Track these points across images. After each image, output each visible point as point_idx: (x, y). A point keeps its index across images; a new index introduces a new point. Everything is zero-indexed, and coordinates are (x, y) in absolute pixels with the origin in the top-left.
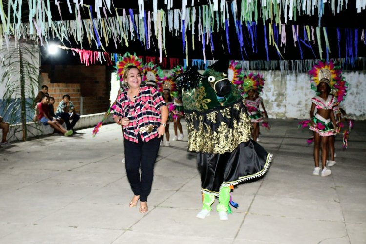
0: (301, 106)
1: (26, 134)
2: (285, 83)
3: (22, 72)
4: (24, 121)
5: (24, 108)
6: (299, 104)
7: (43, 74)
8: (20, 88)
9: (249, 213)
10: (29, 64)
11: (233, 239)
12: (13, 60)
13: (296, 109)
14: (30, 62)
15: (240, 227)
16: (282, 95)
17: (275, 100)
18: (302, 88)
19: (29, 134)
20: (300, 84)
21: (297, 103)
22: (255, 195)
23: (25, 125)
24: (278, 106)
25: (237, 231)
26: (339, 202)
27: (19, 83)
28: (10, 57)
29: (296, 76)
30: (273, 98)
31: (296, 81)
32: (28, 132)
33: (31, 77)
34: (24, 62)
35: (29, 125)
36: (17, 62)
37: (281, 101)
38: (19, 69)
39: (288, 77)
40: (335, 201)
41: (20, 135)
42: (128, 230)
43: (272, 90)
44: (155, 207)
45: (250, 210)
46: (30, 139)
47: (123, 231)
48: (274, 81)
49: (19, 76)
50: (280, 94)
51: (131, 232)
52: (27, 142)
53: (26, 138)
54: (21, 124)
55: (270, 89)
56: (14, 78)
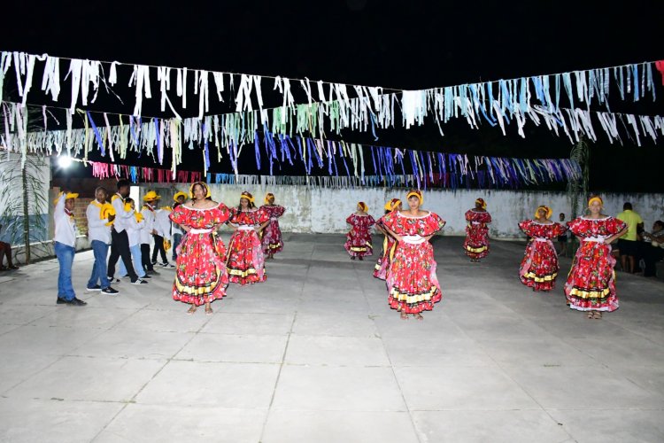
0: (325, 220)
1: (29, 256)
2: (310, 198)
3: (25, 187)
4: (27, 242)
5: (27, 227)
6: (323, 219)
7: (54, 188)
8: (22, 205)
9: (285, 365)
10: (33, 179)
11: (267, 408)
12: (14, 174)
13: (320, 223)
14: (35, 176)
15: (276, 387)
16: (308, 209)
17: (301, 215)
18: (326, 203)
19: (33, 257)
20: (323, 200)
21: (321, 217)
22: (289, 334)
23: (28, 247)
24: (303, 220)
25: (271, 394)
26: (380, 338)
27: (22, 200)
28: (12, 171)
29: (321, 191)
30: (299, 213)
31: (321, 196)
32: (31, 254)
33: (35, 193)
34: (28, 176)
35: (33, 246)
36: (20, 176)
37: (306, 216)
38: (21, 184)
39: (313, 192)
40: (376, 336)
41: (22, 257)
42: (131, 402)
43: (298, 204)
44: (169, 360)
45: (286, 358)
46: (34, 262)
47: (124, 405)
48: (298, 196)
49: (23, 191)
50: (305, 209)
51: (134, 404)
52: (31, 266)
53: (29, 261)
54: (24, 245)
55: (295, 203)
56: (16, 194)
